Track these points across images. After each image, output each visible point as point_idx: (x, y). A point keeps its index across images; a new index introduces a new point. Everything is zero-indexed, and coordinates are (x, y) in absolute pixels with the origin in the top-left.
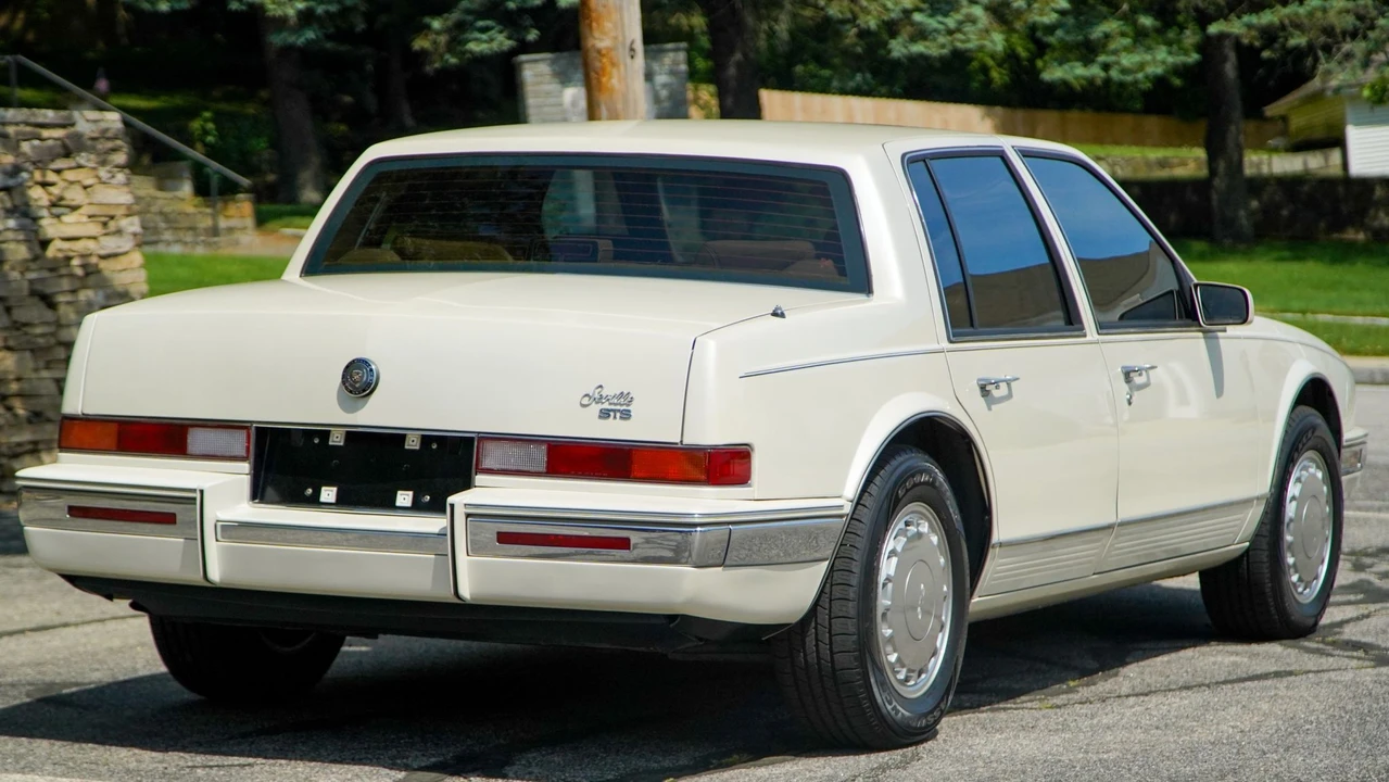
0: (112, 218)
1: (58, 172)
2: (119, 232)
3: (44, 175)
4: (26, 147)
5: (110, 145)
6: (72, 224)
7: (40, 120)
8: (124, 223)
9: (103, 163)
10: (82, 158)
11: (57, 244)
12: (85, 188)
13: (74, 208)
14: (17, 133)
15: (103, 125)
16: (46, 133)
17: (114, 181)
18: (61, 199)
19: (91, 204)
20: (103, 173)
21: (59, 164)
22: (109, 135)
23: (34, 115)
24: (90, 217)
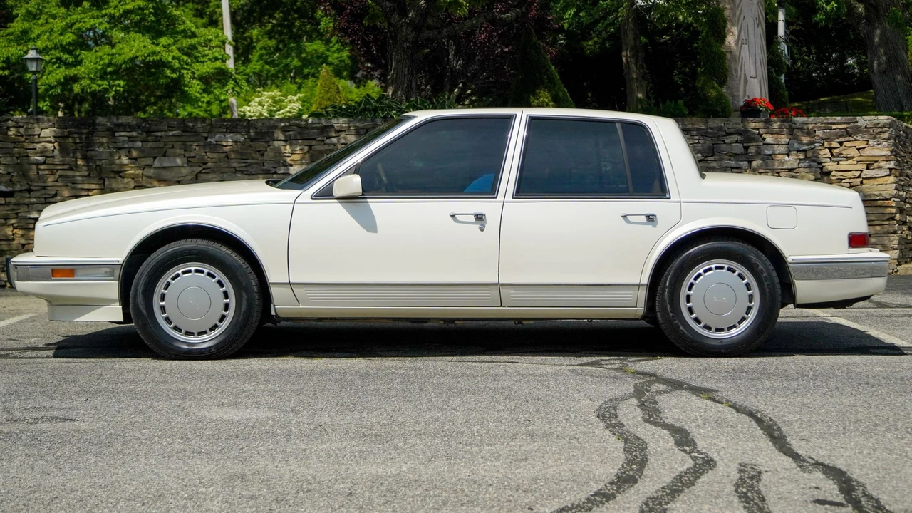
0: (876, 162)
1: (841, 143)
2: (880, 168)
3: (831, 144)
4: (819, 133)
5: (880, 130)
6: (844, 165)
7: (831, 121)
8: (883, 164)
9: (874, 138)
10: (858, 137)
11: (833, 173)
12: (858, 149)
13: (848, 158)
14: (813, 127)
15: (876, 122)
16: (834, 127)
17: (880, 146)
18: (841, 154)
19: (861, 156)
20: (871, 142)
21: (841, 139)
22: (879, 126)
23: (827, 119)
24: (858, 162)
